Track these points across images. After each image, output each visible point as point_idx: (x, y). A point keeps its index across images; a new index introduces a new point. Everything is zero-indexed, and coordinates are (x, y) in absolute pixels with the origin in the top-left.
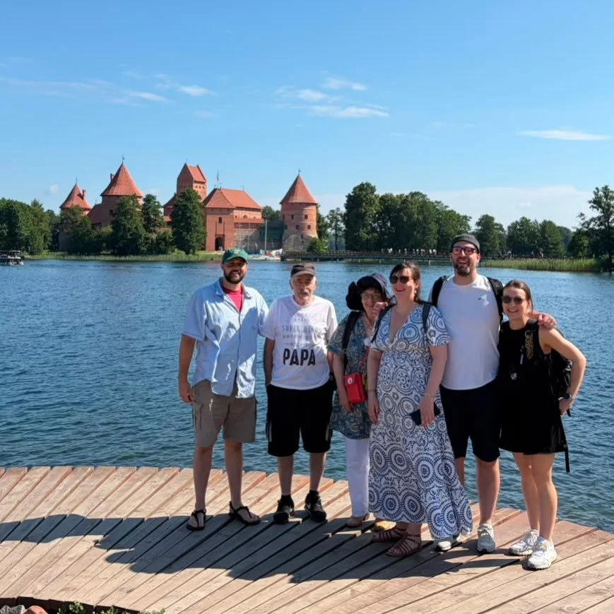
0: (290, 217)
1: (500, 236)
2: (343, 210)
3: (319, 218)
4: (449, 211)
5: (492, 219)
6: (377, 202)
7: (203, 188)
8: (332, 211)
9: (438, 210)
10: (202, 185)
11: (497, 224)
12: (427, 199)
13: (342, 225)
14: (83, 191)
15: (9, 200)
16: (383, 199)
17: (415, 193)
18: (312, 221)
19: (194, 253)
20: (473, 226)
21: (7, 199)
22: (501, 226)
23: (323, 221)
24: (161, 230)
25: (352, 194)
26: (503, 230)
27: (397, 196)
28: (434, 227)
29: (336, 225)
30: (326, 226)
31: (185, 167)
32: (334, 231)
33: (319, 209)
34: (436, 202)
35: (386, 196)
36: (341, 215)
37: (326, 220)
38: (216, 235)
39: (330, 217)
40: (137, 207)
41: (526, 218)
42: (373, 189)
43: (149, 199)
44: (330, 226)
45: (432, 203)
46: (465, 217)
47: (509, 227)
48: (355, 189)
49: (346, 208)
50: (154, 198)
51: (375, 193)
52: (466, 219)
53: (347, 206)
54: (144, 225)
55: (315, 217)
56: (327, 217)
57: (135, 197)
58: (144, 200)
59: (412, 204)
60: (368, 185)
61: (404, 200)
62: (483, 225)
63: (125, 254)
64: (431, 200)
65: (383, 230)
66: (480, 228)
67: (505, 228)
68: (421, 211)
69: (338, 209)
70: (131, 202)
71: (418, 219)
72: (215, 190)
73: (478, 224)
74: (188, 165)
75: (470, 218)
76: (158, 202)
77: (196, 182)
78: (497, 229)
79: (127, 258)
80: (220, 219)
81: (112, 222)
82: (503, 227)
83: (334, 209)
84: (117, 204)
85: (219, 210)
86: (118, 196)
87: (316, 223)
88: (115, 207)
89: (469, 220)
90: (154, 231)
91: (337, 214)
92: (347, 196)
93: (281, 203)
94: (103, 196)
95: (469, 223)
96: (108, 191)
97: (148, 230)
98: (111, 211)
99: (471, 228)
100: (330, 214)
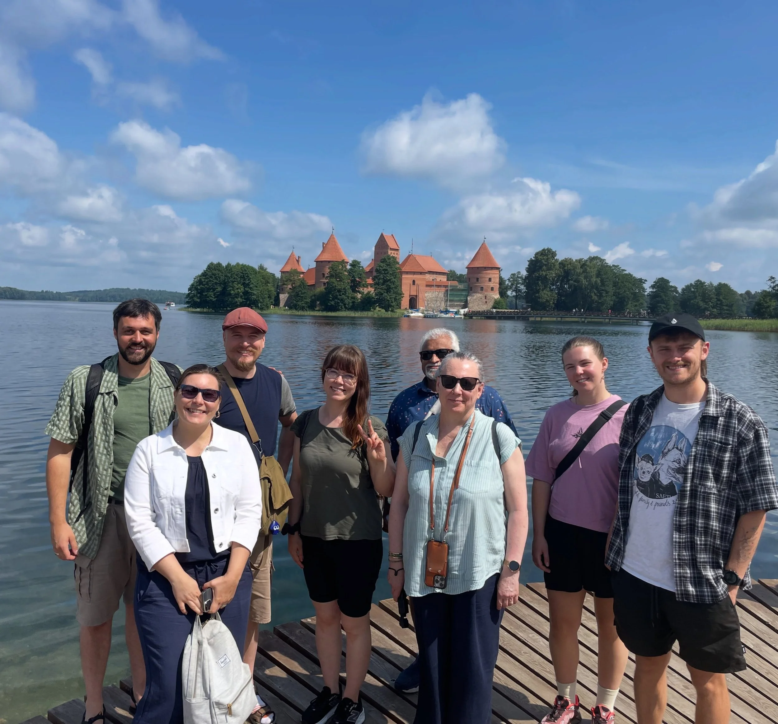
0: (475, 280)
1: (674, 298)
2: (524, 273)
3: (501, 282)
4: (626, 274)
5: (667, 282)
6: (557, 267)
7: (397, 254)
8: (514, 275)
9: (615, 273)
10: (396, 252)
11: (672, 287)
12: (606, 263)
13: (523, 288)
14: (299, 257)
15: (242, 265)
16: (563, 264)
17: (594, 257)
18: (495, 283)
19: (392, 311)
20: (648, 288)
21: (241, 263)
22: (676, 288)
23: (504, 283)
24: (366, 291)
25: (533, 259)
26: (677, 292)
27: (576, 260)
28: (611, 289)
29: (516, 287)
30: (507, 288)
31: (382, 235)
32: (514, 294)
33: (501, 272)
34: (614, 266)
35: (566, 260)
36: (521, 277)
37: (507, 282)
38: (410, 295)
39: (511, 280)
40: (345, 271)
41: (701, 281)
42: (554, 254)
43: (355, 264)
44: (511, 288)
45: (610, 267)
46: (641, 280)
47: (683, 289)
48: (537, 254)
49: (527, 271)
50: (359, 263)
51: (556, 258)
52: (641, 282)
53: (529, 270)
54: (351, 287)
55: (498, 280)
56: (509, 280)
57: (343, 262)
58: (351, 265)
59: (590, 268)
60: (549, 250)
61: (583, 264)
62: (658, 287)
64: (609, 264)
65: (561, 291)
66: (654, 290)
67: (680, 290)
68: (598, 275)
69: (519, 273)
70: (340, 267)
71: (596, 281)
72: (409, 256)
73: (653, 287)
74: (384, 234)
75: (646, 281)
76: (362, 267)
77: (391, 249)
78: (672, 291)
80: (414, 281)
81: (325, 284)
82: (678, 289)
83: (515, 273)
84: (329, 269)
85: (413, 273)
86: (329, 262)
87: (498, 285)
88: (327, 271)
89: (644, 283)
90: (359, 292)
91: (518, 277)
92: (528, 261)
93: (466, 268)
94: (317, 262)
95: (644, 285)
96: (320, 258)
97: (354, 291)
98: (324, 274)
99: (646, 290)
100: (511, 278)
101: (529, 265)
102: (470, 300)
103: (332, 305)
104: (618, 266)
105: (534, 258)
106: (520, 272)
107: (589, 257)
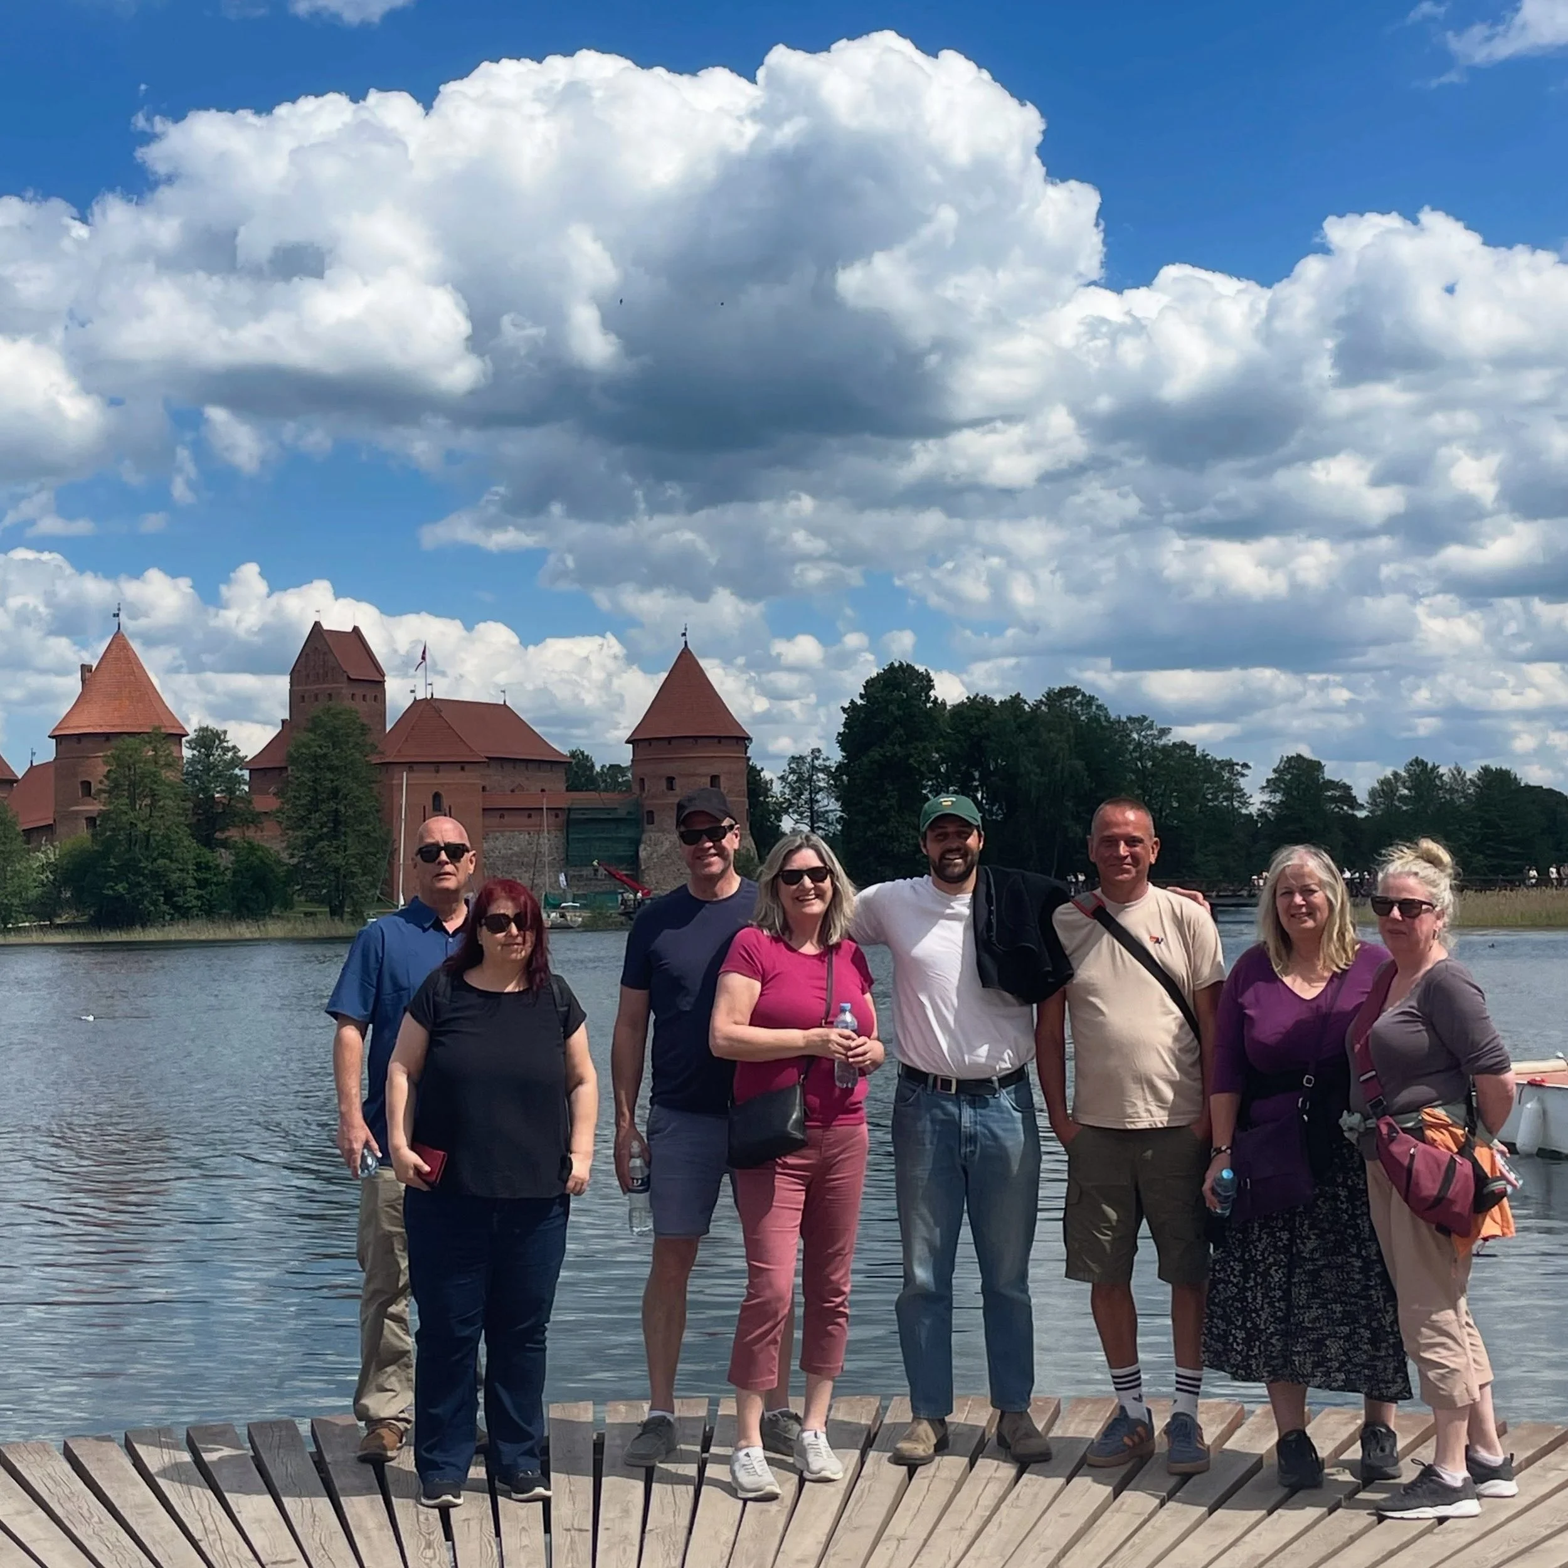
0: (664, 784)
2: (835, 756)
5: (1315, 768)
6: (944, 726)
7: (375, 698)
8: (798, 759)
10: (370, 692)
11: (1331, 785)
13: (829, 804)
16: (961, 717)
17: (1061, 690)
20: (1256, 792)
22: (1347, 789)
23: (768, 791)
25: (859, 702)
26: (1352, 802)
29: (810, 804)
30: (778, 809)
34: (1129, 719)
35: (970, 704)
36: (825, 769)
37: (778, 788)
39: (792, 778)
40: (174, 767)
41: (1423, 764)
42: (925, 683)
43: (210, 741)
44: (792, 807)
46: (1230, 765)
47: (1373, 793)
48: (870, 684)
49: (843, 746)
50: (222, 736)
51: (932, 697)
52: (1231, 771)
53: (844, 741)
54: (194, 825)
55: (742, 782)
56: (782, 778)
57: (163, 736)
58: (195, 745)
59: (1051, 730)
60: (907, 670)
61: (1028, 716)
62: (1289, 786)
63: (145, 921)
64: (1113, 716)
66: (1278, 798)
67: (1362, 797)
69: (816, 753)
70: (150, 755)
73: (1272, 786)
74: (325, 627)
75: (1247, 766)
77: (351, 681)
78: (1333, 799)
79: (153, 934)
80: (437, 797)
81: (91, 821)
82: (1354, 792)
83: (804, 754)
84: (106, 763)
85: (432, 767)
86: (108, 736)
87: (746, 800)
88: (98, 770)
89: (1243, 775)
90: (224, 844)
91: (813, 767)
92: (844, 710)
93: (628, 742)
94: (59, 738)
95: (1242, 782)
96: (73, 722)
97: (209, 842)
98: (87, 785)
99: (1252, 801)
100: (793, 771)
101: (845, 725)
102: (650, 857)
103: (119, 898)
104: (1145, 718)
105: (862, 696)
106: (819, 751)
107: (1046, 689)
